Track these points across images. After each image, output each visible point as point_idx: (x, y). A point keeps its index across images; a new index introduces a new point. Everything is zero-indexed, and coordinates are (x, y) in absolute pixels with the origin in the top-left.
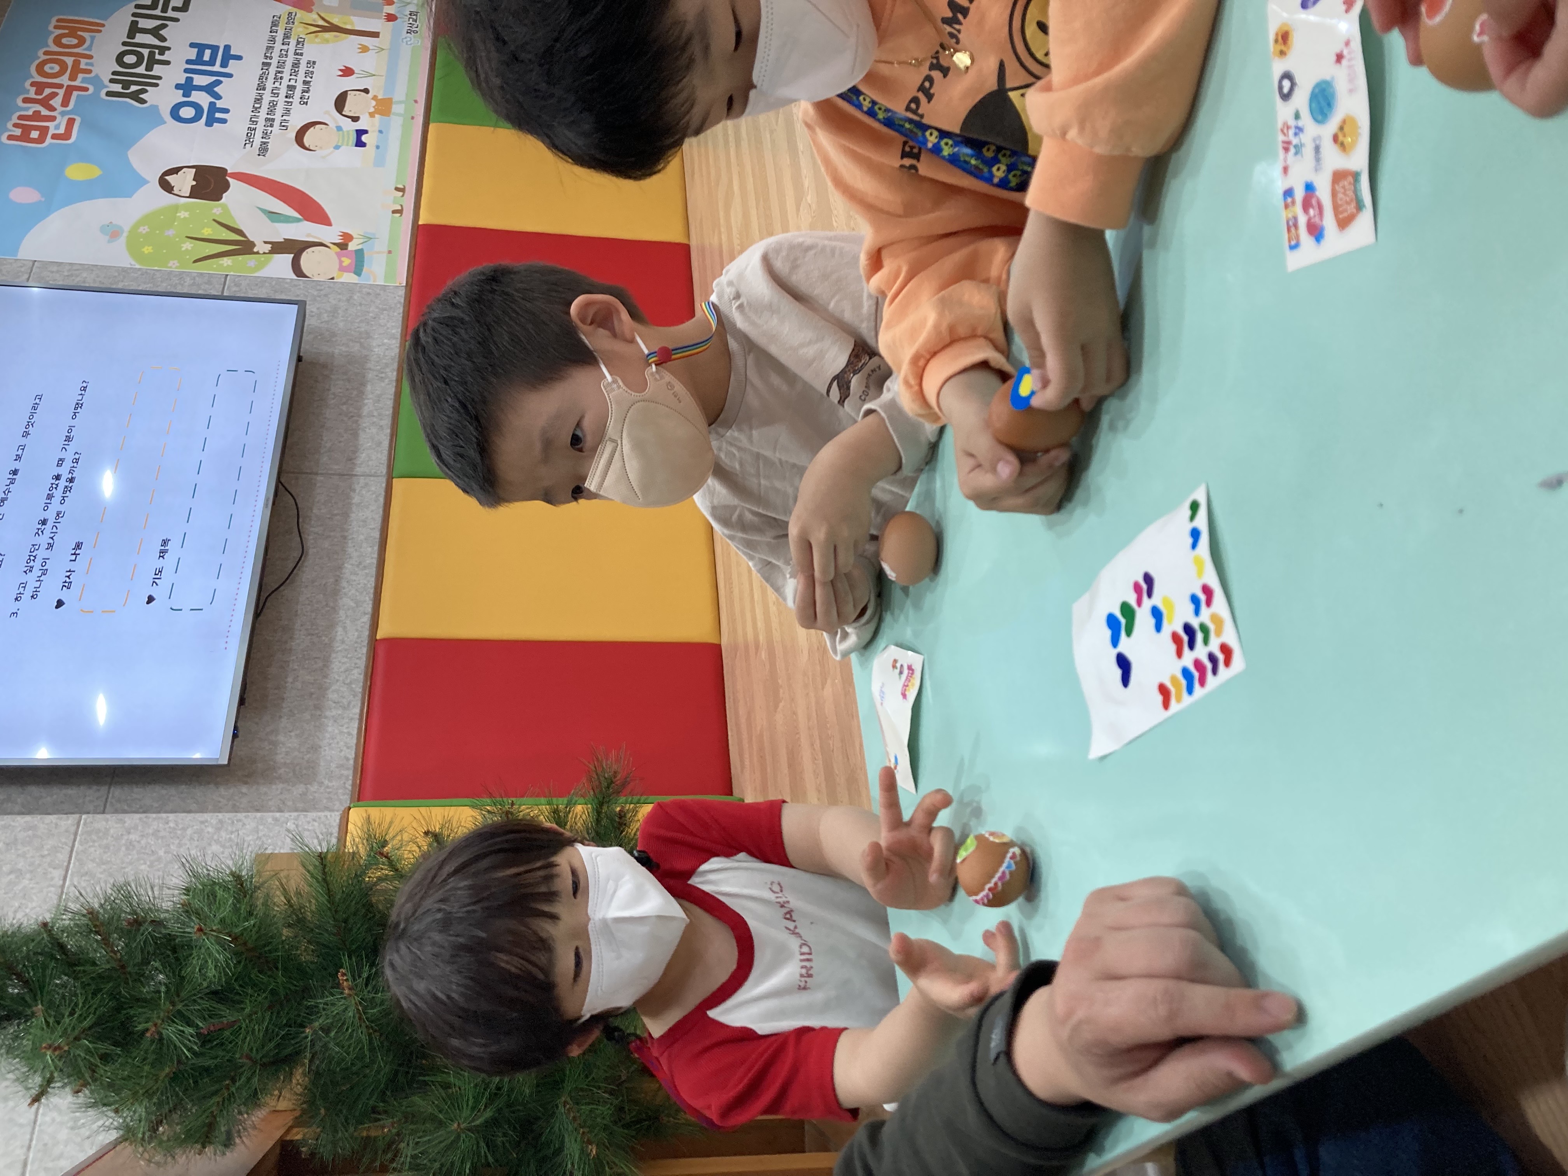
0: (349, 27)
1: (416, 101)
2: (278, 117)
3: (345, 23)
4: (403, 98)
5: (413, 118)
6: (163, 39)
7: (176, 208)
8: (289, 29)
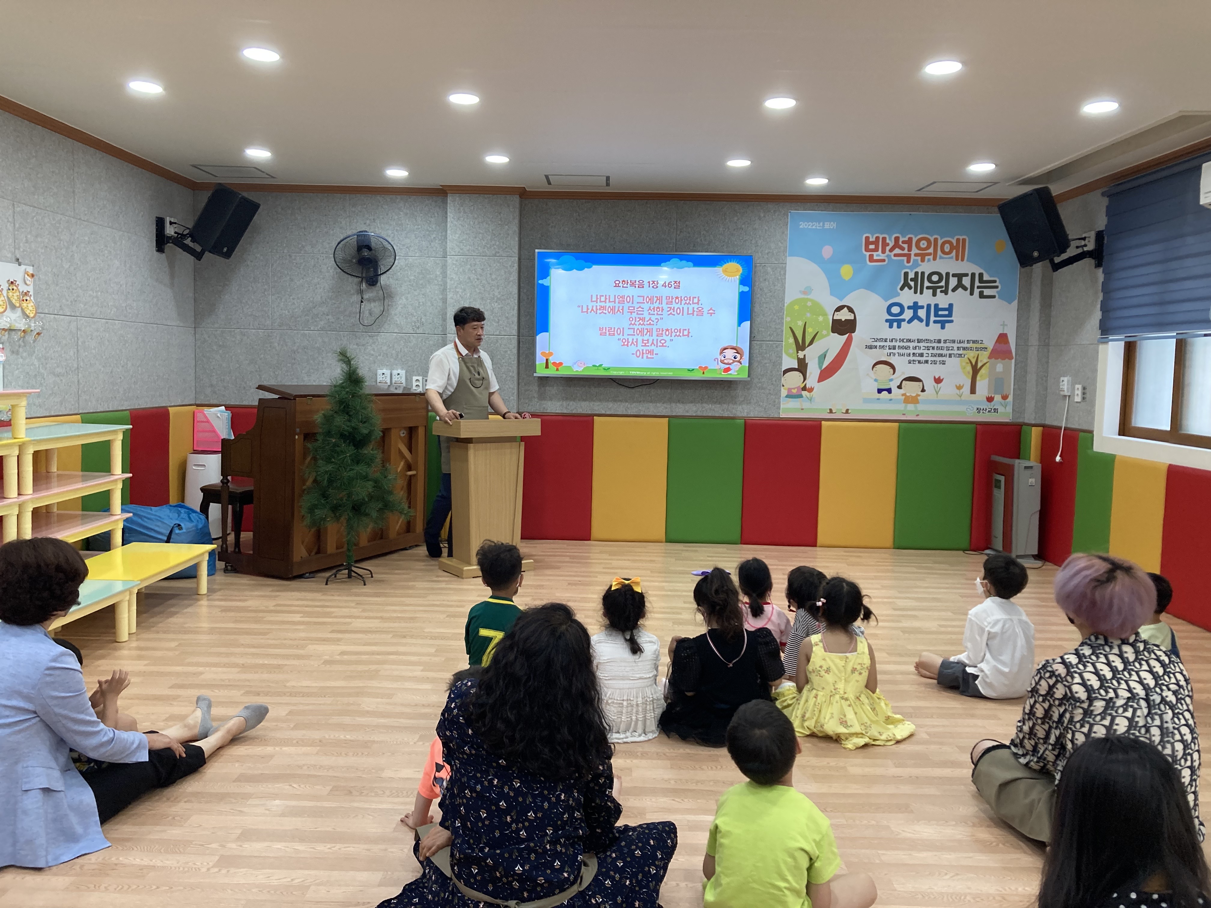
0: (978, 378)
1: (918, 415)
2: (896, 351)
3: (981, 376)
4: (919, 409)
5: (904, 414)
6: (954, 290)
7: (825, 315)
8: (971, 349)
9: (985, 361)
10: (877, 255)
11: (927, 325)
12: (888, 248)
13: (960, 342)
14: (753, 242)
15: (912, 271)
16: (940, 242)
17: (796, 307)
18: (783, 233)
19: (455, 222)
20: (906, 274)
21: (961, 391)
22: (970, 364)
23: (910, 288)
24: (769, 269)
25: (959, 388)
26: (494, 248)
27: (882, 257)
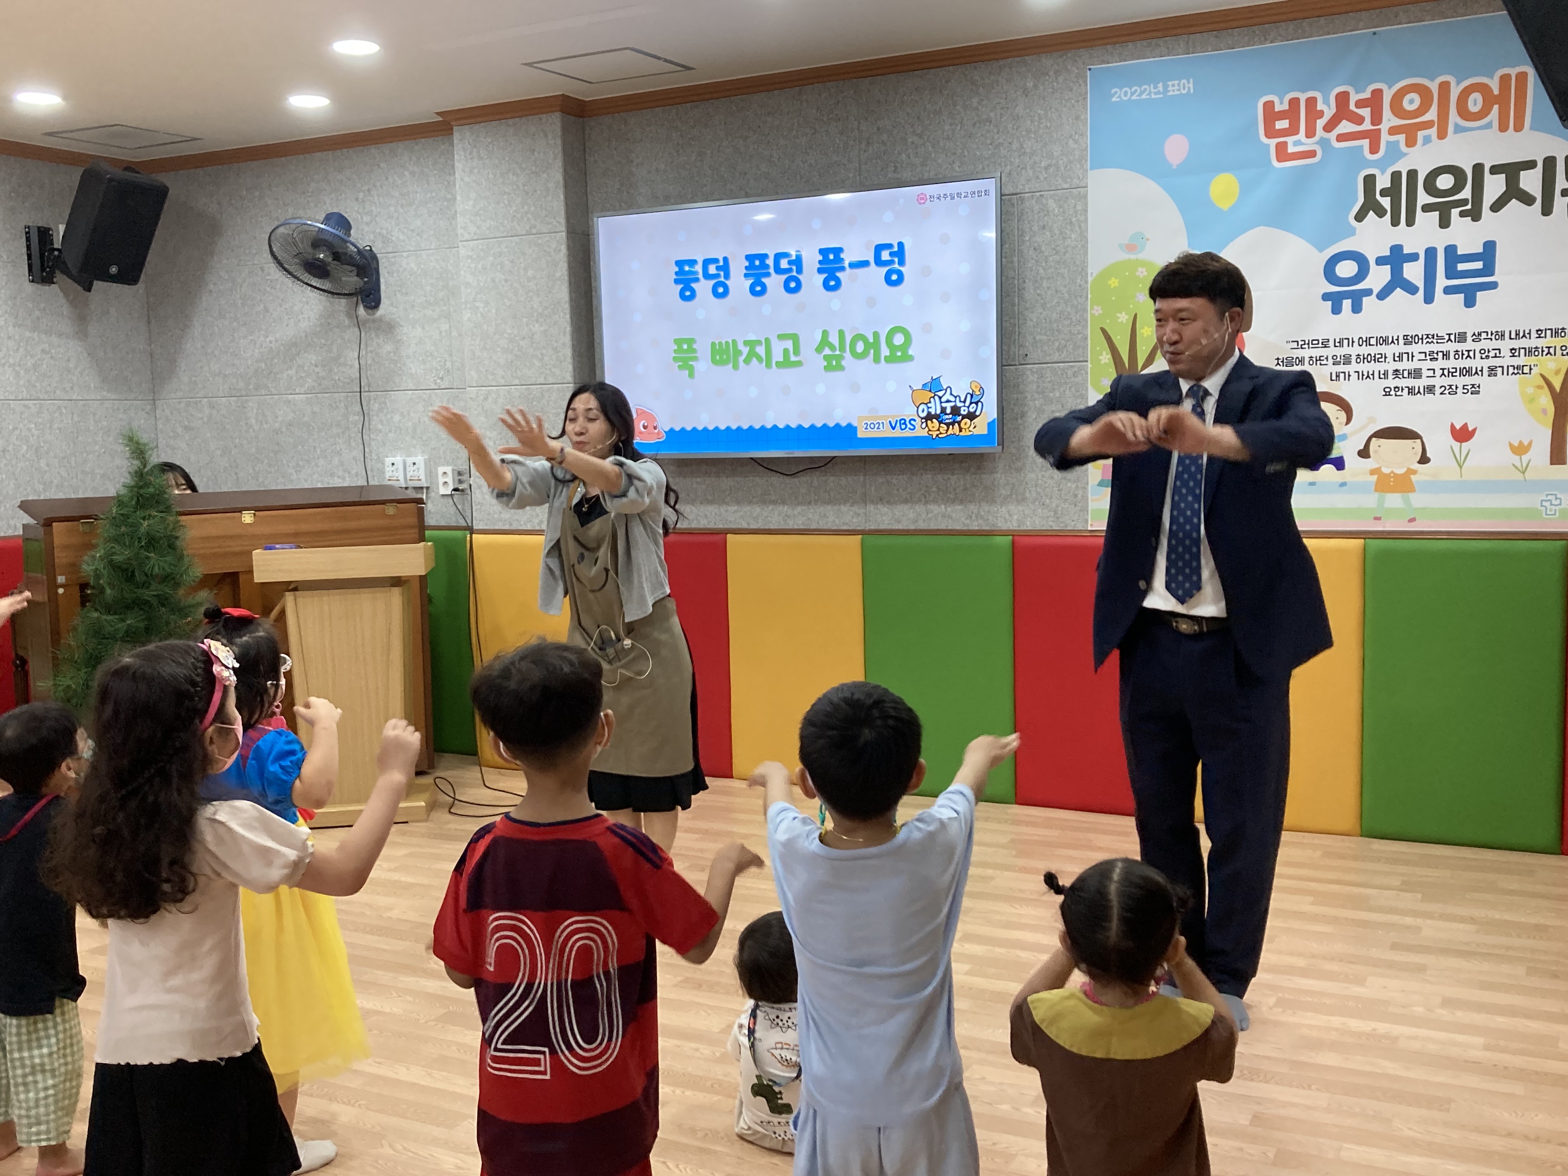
1: (1412, 520)
2: (1351, 368)
4: (1417, 505)
5: (1377, 519)
6: (1496, 207)
8: (1549, 351)
10: (1296, 143)
11: (1429, 298)
12: (1320, 123)
13: (1519, 336)
14: (1015, 146)
15: (1383, 172)
16: (1455, 93)
17: (1114, 282)
18: (1077, 118)
19: (467, 179)
20: (1370, 181)
21: (1525, 458)
22: (1546, 389)
23: (1381, 212)
24: (1052, 204)
25: (1520, 449)
26: (529, 219)
27: (1309, 144)
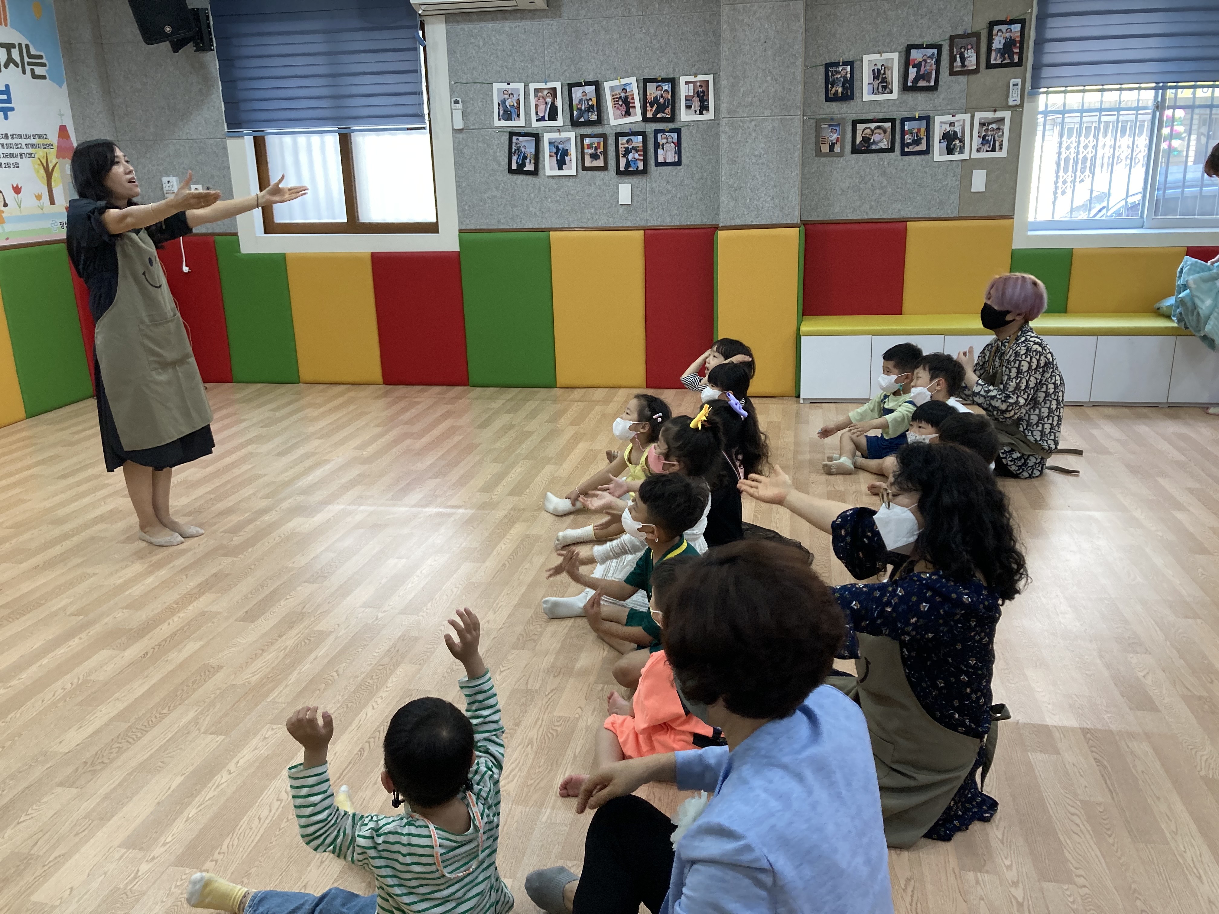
0: (53, 185)
1: (7, 239)
3: (55, 181)
4: (7, 230)
6: (6, 66)
8: (39, 146)
9: (55, 161)
13: (27, 137)
21: (41, 201)
22: (42, 166)
25: (39, 197)
